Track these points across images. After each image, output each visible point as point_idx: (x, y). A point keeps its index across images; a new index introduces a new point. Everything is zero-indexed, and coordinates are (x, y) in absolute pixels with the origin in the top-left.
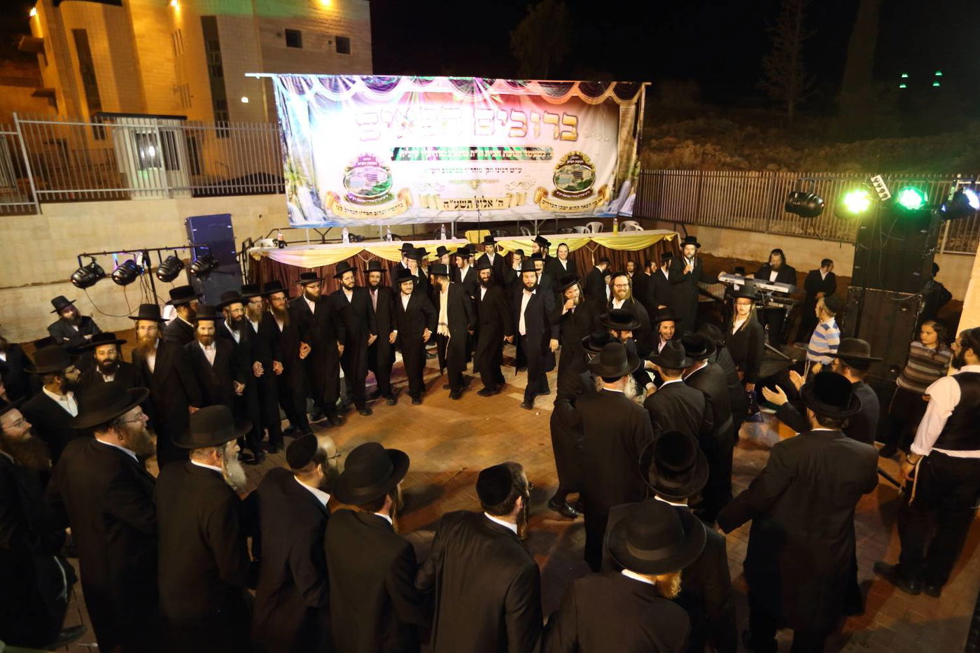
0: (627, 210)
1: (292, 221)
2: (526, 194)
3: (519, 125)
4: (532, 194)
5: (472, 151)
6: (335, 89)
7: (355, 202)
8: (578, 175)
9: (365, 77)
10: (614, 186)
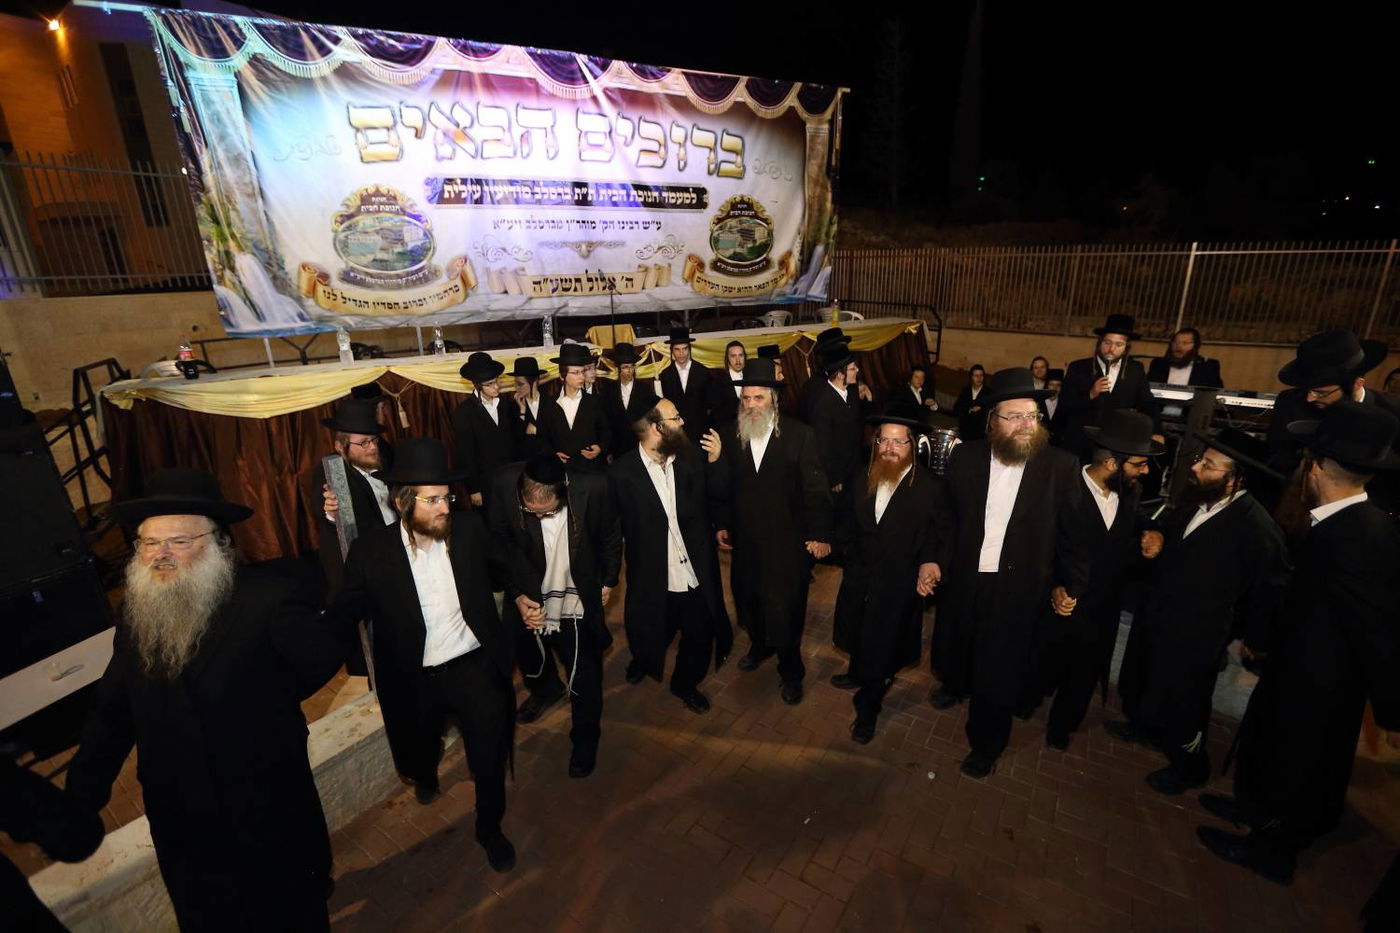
0: (817, 291)
1: (231, 325)
2: (670, 265)
3: (654, 146)
4: (679, 266)
5: (577, 190)
6: (297, 52)
7: (361, 283)
8: (747, 234)
9: (360, 31)
10: (802, 253)
